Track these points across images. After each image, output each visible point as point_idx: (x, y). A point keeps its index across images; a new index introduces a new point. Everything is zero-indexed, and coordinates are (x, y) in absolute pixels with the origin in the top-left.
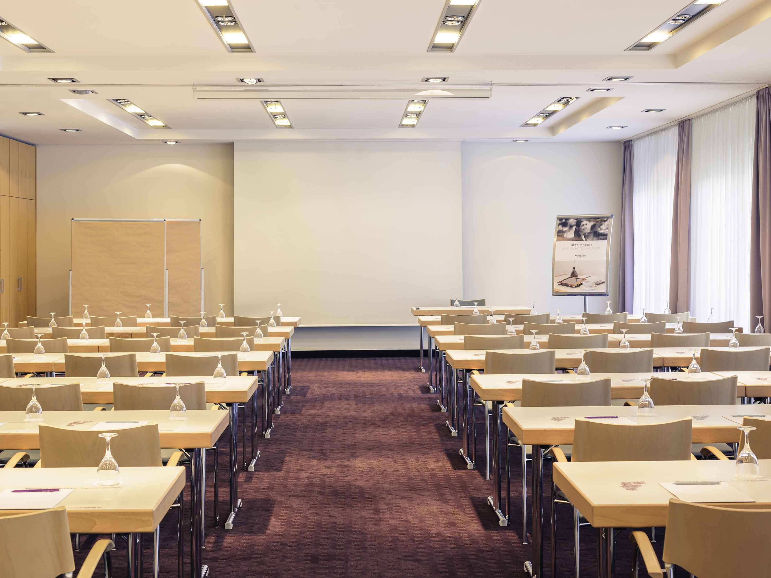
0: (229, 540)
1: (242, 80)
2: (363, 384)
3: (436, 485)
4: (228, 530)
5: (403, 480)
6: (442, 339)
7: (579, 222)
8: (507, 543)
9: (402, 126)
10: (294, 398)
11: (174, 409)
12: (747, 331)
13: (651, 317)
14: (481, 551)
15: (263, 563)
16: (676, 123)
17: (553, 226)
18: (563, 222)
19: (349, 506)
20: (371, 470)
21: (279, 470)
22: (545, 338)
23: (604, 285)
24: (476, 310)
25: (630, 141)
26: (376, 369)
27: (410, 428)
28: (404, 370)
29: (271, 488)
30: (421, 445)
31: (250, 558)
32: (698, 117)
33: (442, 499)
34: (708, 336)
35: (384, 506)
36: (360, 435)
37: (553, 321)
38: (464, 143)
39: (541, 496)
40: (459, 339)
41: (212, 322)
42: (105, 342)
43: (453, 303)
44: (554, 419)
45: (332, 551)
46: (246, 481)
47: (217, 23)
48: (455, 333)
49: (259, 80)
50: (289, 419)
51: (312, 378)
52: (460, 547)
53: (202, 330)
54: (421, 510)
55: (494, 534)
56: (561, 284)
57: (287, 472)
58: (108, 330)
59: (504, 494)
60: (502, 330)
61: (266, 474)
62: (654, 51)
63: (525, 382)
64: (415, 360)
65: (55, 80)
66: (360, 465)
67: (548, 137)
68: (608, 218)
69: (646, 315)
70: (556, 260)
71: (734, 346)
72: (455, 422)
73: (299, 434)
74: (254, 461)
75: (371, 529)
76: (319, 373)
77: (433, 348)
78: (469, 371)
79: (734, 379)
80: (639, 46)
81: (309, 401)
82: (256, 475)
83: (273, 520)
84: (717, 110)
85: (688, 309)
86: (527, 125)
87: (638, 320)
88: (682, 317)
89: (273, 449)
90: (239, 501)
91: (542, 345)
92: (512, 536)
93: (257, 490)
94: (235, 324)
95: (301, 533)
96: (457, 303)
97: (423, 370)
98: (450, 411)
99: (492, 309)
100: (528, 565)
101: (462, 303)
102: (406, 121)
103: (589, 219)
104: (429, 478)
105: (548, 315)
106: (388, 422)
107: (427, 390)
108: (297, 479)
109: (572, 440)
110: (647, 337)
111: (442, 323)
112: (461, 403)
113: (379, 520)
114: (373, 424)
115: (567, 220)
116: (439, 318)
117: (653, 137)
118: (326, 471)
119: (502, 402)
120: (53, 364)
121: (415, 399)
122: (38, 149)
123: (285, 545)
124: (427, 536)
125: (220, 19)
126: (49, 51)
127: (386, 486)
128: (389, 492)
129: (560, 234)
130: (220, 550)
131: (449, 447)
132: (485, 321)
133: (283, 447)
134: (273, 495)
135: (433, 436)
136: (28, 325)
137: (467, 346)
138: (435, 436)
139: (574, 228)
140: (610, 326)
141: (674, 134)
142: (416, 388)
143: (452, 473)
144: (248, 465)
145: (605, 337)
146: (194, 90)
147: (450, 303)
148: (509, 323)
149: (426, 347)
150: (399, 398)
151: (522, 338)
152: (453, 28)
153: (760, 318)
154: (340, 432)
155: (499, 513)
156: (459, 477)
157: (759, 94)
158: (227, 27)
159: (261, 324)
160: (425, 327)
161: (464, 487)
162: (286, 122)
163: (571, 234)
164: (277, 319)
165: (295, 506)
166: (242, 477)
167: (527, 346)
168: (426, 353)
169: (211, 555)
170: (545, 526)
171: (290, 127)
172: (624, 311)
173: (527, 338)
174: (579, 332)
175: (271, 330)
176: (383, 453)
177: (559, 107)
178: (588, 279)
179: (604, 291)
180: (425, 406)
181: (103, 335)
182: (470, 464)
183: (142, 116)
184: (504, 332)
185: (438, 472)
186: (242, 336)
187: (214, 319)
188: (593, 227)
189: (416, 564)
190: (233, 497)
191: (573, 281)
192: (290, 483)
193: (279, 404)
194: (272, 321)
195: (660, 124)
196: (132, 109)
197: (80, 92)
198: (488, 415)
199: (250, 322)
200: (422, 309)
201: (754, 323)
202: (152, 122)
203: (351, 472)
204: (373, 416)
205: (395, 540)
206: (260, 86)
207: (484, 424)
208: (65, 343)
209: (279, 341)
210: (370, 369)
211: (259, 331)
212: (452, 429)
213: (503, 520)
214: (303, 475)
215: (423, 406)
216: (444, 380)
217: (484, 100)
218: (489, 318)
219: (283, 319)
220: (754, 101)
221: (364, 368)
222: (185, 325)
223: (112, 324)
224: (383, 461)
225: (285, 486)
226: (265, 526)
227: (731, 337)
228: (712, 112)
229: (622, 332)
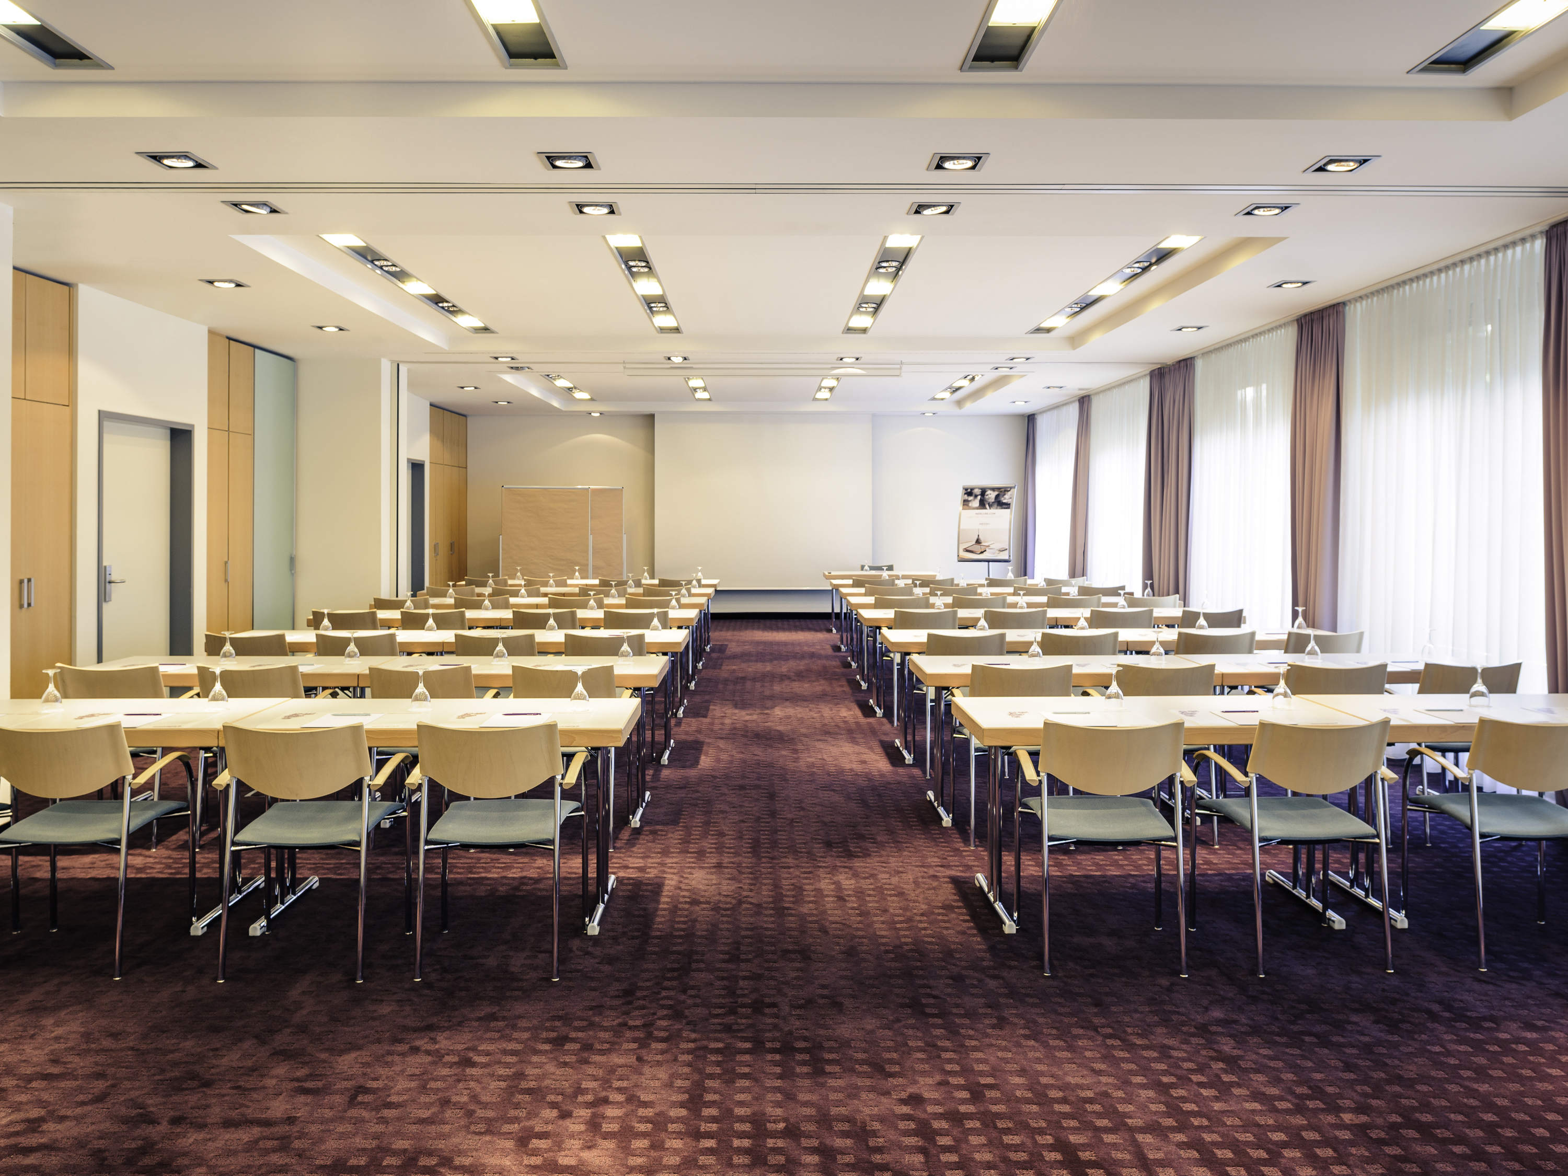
0: (665, 773)
1: (669, 359)
2: (778, 644)
3: (848, 730)
4: (664, 765)
5: (818, 725)
6: (853, 600)
7: (983, 492)
8: (913, 777)
9: (815, 399)
10: (714, 655)
11: (623, 656)
12: (1138, 594)
13: (1049, 582)
14: (889, 783)
15: (698, 792)
16: (1077, 398)
17: (959, 495)
18: (969, 492)
19: (771, 747)
20: (789, 717)
21: (705, 716)
22: (949, 600)
23: (1007, 552)
24: (885, 574)
25: (1033, 415)
26: (789, 629)
27: (823, 682)
28: (816, 631)
29: (699, 731)
30: (834, 697)
31: (685, 788)
32: (1097, 393)
33: (854, 741)
34: (1099, 599)
35: (802, 747)
36: (777, 688)
37: (958, 585)
38: (874, 415)
39: (942, 739)
40: (871, 600)
41: (638, 584)
42: (545, 600)
43: (862, 568)
44: (955, 665)
45: (757, 782)
46: (676, 725)
47: (651, 308)
48: (865, 595)
49: (685, 359)
50: (711, 673)
51: (730, 638)
52: (870, 780)
53: (630, 590)
54: (835, 751)
55: (901, 770)
56: (967, 551)
57: (713, 719)
58: (543, 590)
59: (909, 738)
60: (908, 590)
61: (693, 720)
62: (1052, 334)
63: (929, 635)
64: (826, 622)
65: (497, 358)
66: (779, 713)
67: (956, 410)
68: (1011, 488)
69: (1045, 580)
70: (961, 527)
71: (1124, 607)
72: (866, 677)
73: (721, 686)
74: (682, 708)
75: (791, 765)
76: (735, 633)
77: (844, 610)
78: (880, 628)
79: (1116, 635)
80: (1039, 330)
81: (729, 658)
82: (685, 720)
83: (703, 757)
84: (1114, 387)
85: (1083, 574)
86: (934, 399)
87: (1037, 585)
88: (1080, 581)
89: (698, 699)
90: (672, 741)
91: (946, 606)
92: (916, 772)
93: (687, 733)
94: (659, 585)
95: (729, 768)
96: (866, 567)
97: (834, 631)
98: (861, 668)
99: (900, 574)
100: (931, 795)
101: (872, 568)
102: (820, 395)
103: (993, 489)
104: (842, 725)
105: (952, 580)
106: (803, 677)
107: (838, 649)
108: (722, 724)
109: (969, 683)
110: (1044, 599)
111: (853, 586)
112: (871, 661)
113: (798, 758)
114: (789, 678)
115: (972, 489)
116: (850, 582)
117: (1055, 412)
118: (748, 718)
119: (909, 654)
120: (501, 619)
121: (827, 657)
122: (469, 419)
123: (714, 777)
124: (841, 771)
125: (653, 305)
126: (493, 332)
127: (803, 731)
128: (805, 736)
129: (966, 502)
130: (659, 780)
131: (860, 698)
132: (893, 584)
133: (707, 697)
134: (701, 737)
135: (844, 689)
136: (466, 585)
137: (878, 605)
138: (847, 689)
139: (979, 497)
140: (1011, 590)
141: (1074, 409)
142: (828, 647)
143: (863, 720)
144: (677, 711)
145: (1004, 599)
146: (625, 368)
147: (859, 567)
148: (915, 586)
149: (837, 610)
150: (812, 655)
151: (928, 599)
152: (866, 313)
153: (1149, 582)
154: (758, 685)
155: (905, 753)
156: (869, 723)
157: (1152, 374)
158: (658, 312)
159: (686, 585)
160: (837, 590)
161: (873, 732)
162: (706, 395)
163: (976, 503)
164: (699, 581)
165: (721, 746)
166: (673, 722)
167: (933, 606)
168: (838, 615)
169: (651, 785)
170: (945, 765)
171: (710, 400)
172: (1025, 575)
173: (932, 600)
174: (981, 594)
175: (694, 591)
176: (799, 703)
177: (965, 383)
178: (991, 546)
179: (1006, 557)
180: (836, 663)
181: (538, 594)
182: (879, 712)
183: (570, 389)
184: (911, 594)
185: (851, 720)
186: (671, 595)
187: (640, 580)
188: (997, 497)
189: (832, 793)
190: (668, 737)
191: (977, 548)
192: (716, 727)
193: (701, 660)
194: (694, 582)
195: (1064, 399)
196: (562, 383)
197: (517, 368)
198: (896, 668)
199: (675, 584)
200: (833, 573)
201: (1145, 587)
202: (578, 395)
203: (771, 719)
204: (789, 671)
205: (813, 774)
206: (687, 364)
207: (892, 679)
208: (507, 601)
209: (703, 600)
210: (784, 629)
211: (684, 591)
212: (862, 683)
213: (909, 758)
214: (727, 721)
215: (834, 663)
216: (855, 640)
217: (896, 378)
218: (897, 582)
219: (704, 582)
220: (1148, 379)
221: (778, 629)
222: (616, 585)
223: (546, 584)
224: (799, 709)
225: (712, 730)
226: (696, 762)
227: (1121, 600)
228: (1109, 389)
229: (1019, 595)
